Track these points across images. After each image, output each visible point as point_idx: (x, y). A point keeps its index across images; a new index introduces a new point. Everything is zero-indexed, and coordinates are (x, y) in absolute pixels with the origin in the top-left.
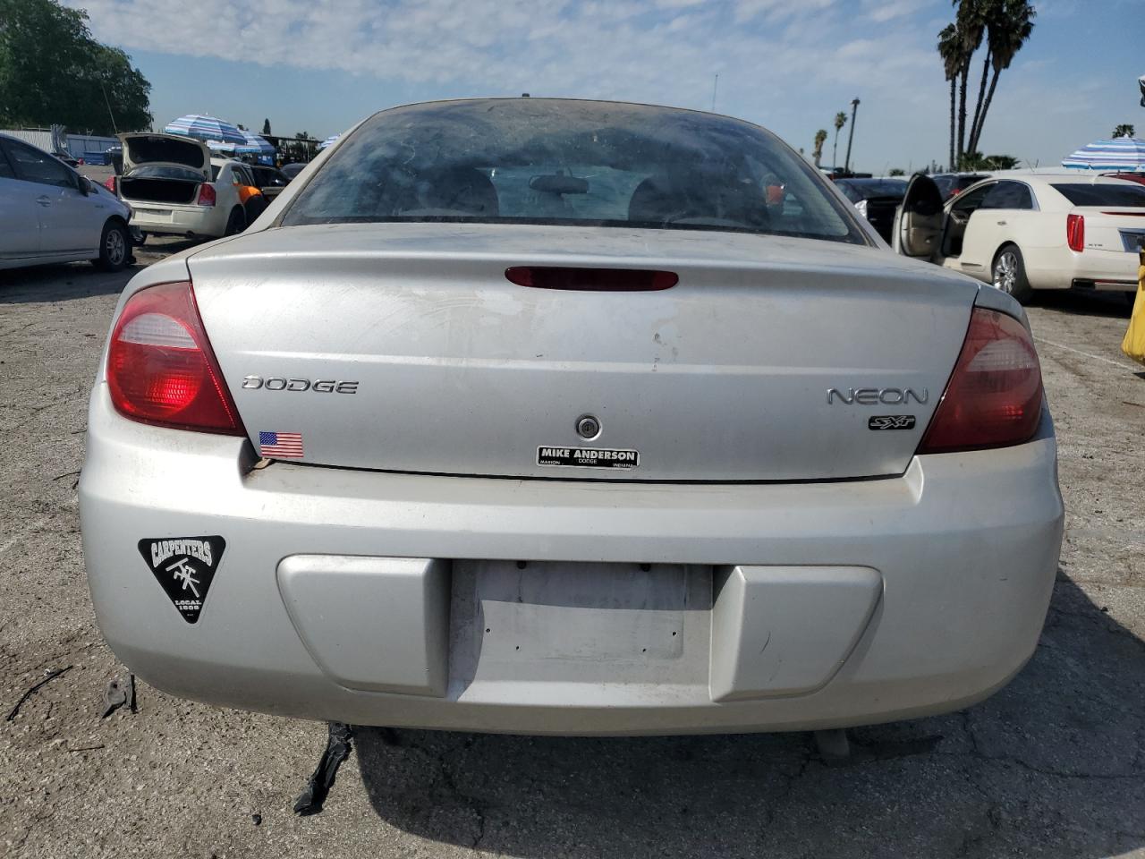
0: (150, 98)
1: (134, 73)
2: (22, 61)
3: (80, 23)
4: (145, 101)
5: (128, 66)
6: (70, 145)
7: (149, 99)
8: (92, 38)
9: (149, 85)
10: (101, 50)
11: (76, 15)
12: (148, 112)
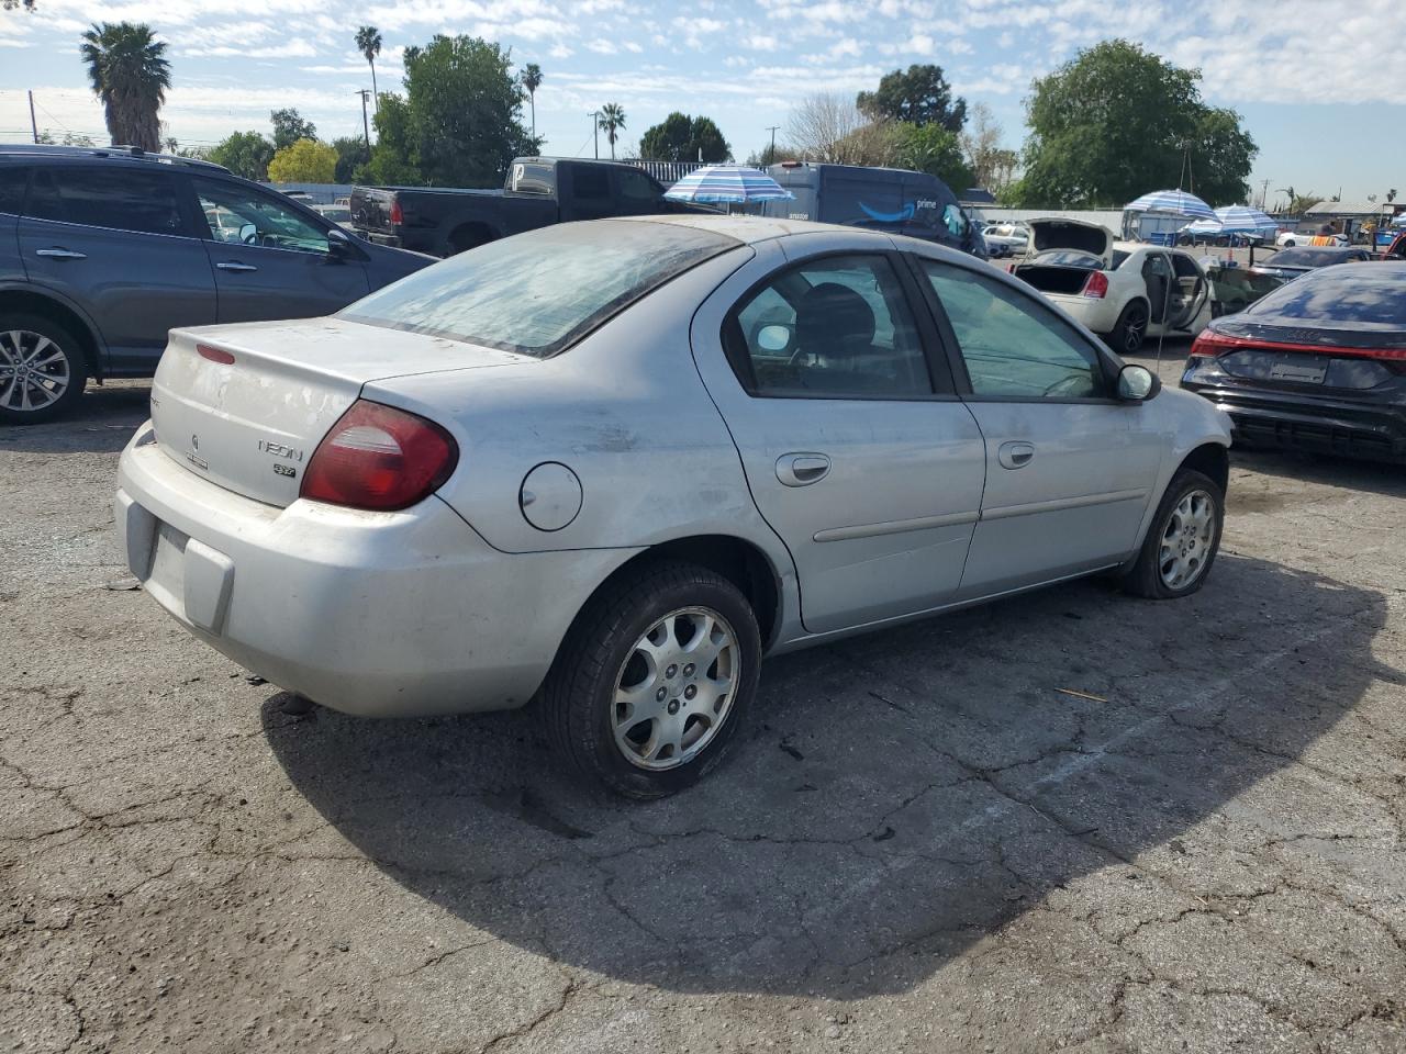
0: (1254, 165)
1: (1241, 137)
2: (1113, 136)
3: (1190, 86)
4: (1246, 168)
5: (1237, 128)
6: (1141, 226)
7: (1252, 167)
8: (1199, 101)
9: (1257, 149)
10: (1207, 113)
11: (1186, 76)
12: (1247, 183)
